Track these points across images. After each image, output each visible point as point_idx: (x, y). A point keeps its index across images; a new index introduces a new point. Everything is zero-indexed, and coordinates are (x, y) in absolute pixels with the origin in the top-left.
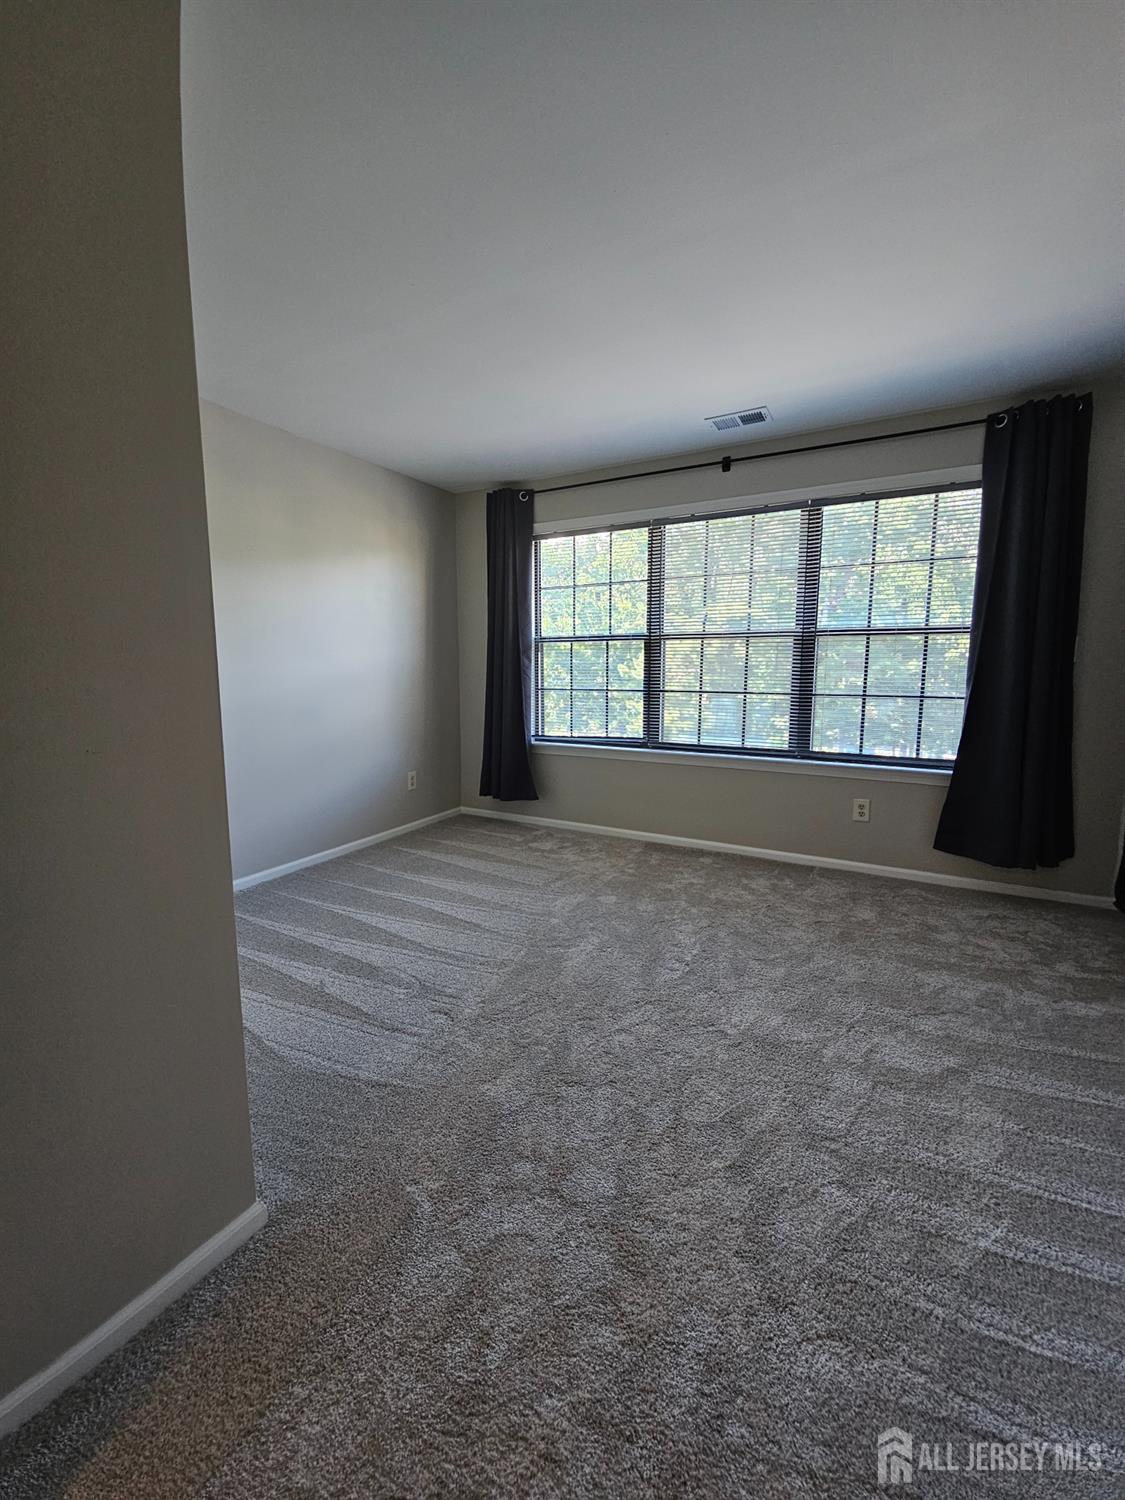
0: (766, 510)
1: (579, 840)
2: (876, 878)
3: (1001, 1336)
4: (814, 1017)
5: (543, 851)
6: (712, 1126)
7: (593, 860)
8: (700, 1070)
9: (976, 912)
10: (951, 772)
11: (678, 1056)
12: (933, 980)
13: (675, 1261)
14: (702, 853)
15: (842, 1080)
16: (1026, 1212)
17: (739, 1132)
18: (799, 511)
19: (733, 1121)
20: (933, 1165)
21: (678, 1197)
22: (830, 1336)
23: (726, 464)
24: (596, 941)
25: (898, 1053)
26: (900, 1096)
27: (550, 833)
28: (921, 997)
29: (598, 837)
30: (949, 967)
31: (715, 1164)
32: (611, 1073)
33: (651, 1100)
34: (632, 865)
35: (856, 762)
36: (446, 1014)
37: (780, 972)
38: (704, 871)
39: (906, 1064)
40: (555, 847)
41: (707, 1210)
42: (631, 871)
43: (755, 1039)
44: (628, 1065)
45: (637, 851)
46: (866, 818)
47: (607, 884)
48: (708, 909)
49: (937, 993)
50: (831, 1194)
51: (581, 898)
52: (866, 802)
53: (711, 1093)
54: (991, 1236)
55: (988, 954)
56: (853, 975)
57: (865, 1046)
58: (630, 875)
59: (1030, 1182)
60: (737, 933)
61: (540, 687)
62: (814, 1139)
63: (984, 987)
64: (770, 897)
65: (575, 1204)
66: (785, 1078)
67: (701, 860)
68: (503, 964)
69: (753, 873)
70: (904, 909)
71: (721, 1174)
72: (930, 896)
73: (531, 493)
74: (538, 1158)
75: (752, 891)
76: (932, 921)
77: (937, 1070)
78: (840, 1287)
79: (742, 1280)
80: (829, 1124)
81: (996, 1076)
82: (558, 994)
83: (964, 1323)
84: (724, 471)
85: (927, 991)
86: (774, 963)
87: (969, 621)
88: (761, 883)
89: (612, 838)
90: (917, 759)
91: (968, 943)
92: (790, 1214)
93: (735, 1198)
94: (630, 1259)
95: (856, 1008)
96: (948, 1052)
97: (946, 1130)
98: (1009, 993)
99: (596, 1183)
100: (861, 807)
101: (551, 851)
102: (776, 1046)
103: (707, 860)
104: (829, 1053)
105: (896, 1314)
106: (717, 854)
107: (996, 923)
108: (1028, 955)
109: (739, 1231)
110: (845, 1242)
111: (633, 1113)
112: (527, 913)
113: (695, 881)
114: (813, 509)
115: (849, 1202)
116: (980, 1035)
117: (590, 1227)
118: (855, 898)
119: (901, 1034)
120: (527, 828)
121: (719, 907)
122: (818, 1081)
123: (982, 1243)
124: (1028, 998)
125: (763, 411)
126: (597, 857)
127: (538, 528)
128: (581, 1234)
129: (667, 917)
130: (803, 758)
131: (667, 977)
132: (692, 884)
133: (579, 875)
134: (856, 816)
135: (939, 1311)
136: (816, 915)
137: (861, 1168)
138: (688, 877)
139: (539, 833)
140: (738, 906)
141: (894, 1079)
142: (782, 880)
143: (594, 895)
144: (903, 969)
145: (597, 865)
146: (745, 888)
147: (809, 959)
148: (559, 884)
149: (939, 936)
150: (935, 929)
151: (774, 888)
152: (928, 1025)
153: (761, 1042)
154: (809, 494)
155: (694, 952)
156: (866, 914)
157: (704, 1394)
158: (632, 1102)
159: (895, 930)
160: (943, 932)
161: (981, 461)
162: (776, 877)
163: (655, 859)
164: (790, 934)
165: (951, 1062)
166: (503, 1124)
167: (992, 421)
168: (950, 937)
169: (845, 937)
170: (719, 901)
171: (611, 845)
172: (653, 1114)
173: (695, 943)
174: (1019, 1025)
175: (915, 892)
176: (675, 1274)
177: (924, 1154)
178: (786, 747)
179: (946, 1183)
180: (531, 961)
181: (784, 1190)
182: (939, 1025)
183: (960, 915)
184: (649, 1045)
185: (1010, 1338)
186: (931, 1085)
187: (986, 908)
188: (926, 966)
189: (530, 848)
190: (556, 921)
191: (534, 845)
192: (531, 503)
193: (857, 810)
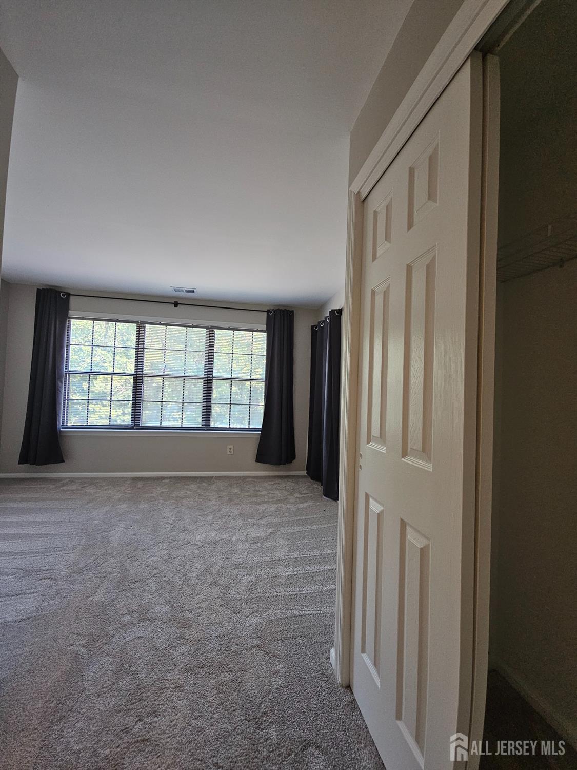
0: (193, 326)
1: (92, 482)
2: (236, 477)
3: (295, 593)
4: (226, 529)
5: (72, 491)
6: (201, 575)
7: (106, 490)
8: (190, 559)
9: (270, 483)
10: (260, 432)
11: (179, 558)
12: (262, 507)
13: (200, 618)
14: (162, 478)
15: (241, 546)
16: (296, 562)
17: (210, 573)
18: (205, 329)
19: (207, 571)
20: (271, 560)
21: (196, 600)
22: (253, 613)
23: (176, 304)
24: (123, 525)
25: (255, 533)
26: (259, 545)
27: (72, 481)
28: (259, 514)
29: (104, 479)
30: (265, 502)
31: (205, 585)
32: (153, 573)
33: (174, 575)
34: (129, 489)
35: (228, 430)
36: (49, 578)
37: (210, 517)
38: (166, 486)
39: (259, 535)
40: (79, 488)
41: (206, 600)
42: (129, 492)
43: (207, 543)
44: (158, 567)
45: (129, 482)
46: (232, 453)
47: (119, 500)
48: (173, 501)
49: (263, 512)
50: (245, 579)
51: (106, 509)
52: (232, 447)
53: (197, 565)
54: (288, 572)
55: (276, 495)
56: (236, 512)
57: (245, 534)
58: (129, 493)
59: (295, 555)
60: (189, 508)
61: (66, 398)
62: (236, 566)
63: (277, 506)
64: (199, 491)
65: (155, 619)
66: (222, 551)
67: (163, 481)
68: (74, 547)
69: (189, 483)
70: (248, 486)
71: (208, 587)
72: (256, 480)
73: (68, 295)
74: (130, 612)
75: (190, 490)
76: (257, 489)
77: (268, 534)
78: (253, 600)
79: (224, 612)
80: (239, 560)
81: (283, 531)
82: (113, 552)
83: (286, 594)
84: (175, 307)
85: (260, 511)
86: (207, 515)
87: (264, 377)
88: (193, 486)
89: (113, 478)
90: (249, 428)
91: (270, 493)
92: (234, 589)
93: (215, 592)
94: (185, 625)
95: (240, 522)
96: (270, 528)
97: (273, 550)
98: (283, 506)
99: (160, 610)
100: (230, 449)
101: (78, 490)
102: (216, 543)
103: (167, 481)
104: (234, 539)
105: (269, 600)
106: (170, 478)
107: (276, 485)
108: (287, 494)
109: (219, 600)
110: (252, 588)
111: (168, 582)
112: (77, 522)
113: (164, 491)
114: (211, 330)
115: (250, 578)
116: (278, 520)
117: (164, 623)
118: (231, 485)
119: (255, 527)
120: (57, 480)
121: (178, 499)
122: (233, 549)
123: (287, 574)
124: (289, 506)
125: (195, 290)
126: (108, 489)
127: (71, 313)
128: (162, 626)
129: (156, 508)
130: (207, 430)
131: (164, 531)
132: (163, 492)
133: (100, 499)
134: (229, 453)
135: (280, 594)
136: (218, 494)
137: (252, 568)
138: (160, 490)
139: (65, 482)
140: (186, 497)
141: (256, 540)
142: (202, 484)
143: (113, 506)
144: (252, 507)
145: (110, 492)
146: (187, 489)
147: (219, 511)
148: (90, 505)
149: (261, 493)
150: (259, 491)
151: (199, 487)
152: (263, 521)
153: (210, 543)
154: (211, 324)
155: (173, 519)
156: (236, 490)
157: (221, 645)
158: (165, 579)
159: (246, 494)
160: (261, 492)
161: (266, 323)
162: (199, 483)
163: (140, 484)
164: (210, 504)
165: (271, 530)
166: (109, 608)
167: (268, 311)
168: (264, 493)
169: (230, 500)
170: (177, 497)
171: (114, 482)
172: (176, 579)
173: (172, 515)
174: (287, 514)
175: (250, 480)
176: (202, 621)
177: (268, 558)
178: (200, 426)
179: (275, 563)
180: (91, 542)
181: (230, 583)
182: (266, 521)
183: (266, 484)
184: (166, 557)
185: (297, 592)
186: (266, 539)
187: (272, 481)
188: (259, 503)
189: (64, 490)
190: (97, 522)
191: (64, 488)
192: (68, 300)
193: (229, 450)
